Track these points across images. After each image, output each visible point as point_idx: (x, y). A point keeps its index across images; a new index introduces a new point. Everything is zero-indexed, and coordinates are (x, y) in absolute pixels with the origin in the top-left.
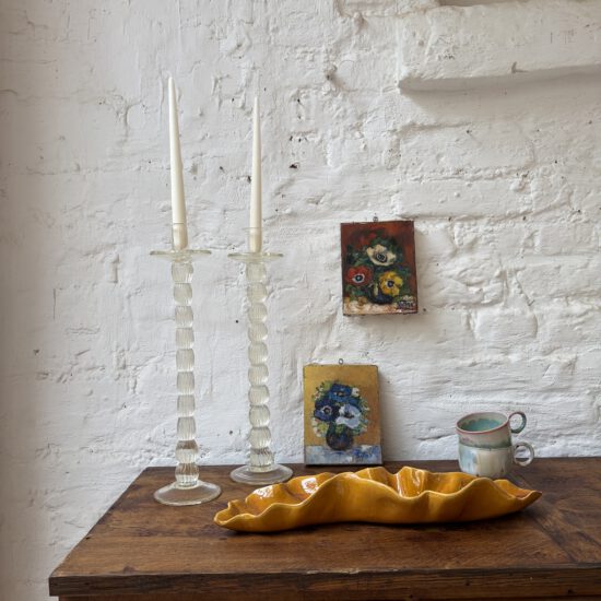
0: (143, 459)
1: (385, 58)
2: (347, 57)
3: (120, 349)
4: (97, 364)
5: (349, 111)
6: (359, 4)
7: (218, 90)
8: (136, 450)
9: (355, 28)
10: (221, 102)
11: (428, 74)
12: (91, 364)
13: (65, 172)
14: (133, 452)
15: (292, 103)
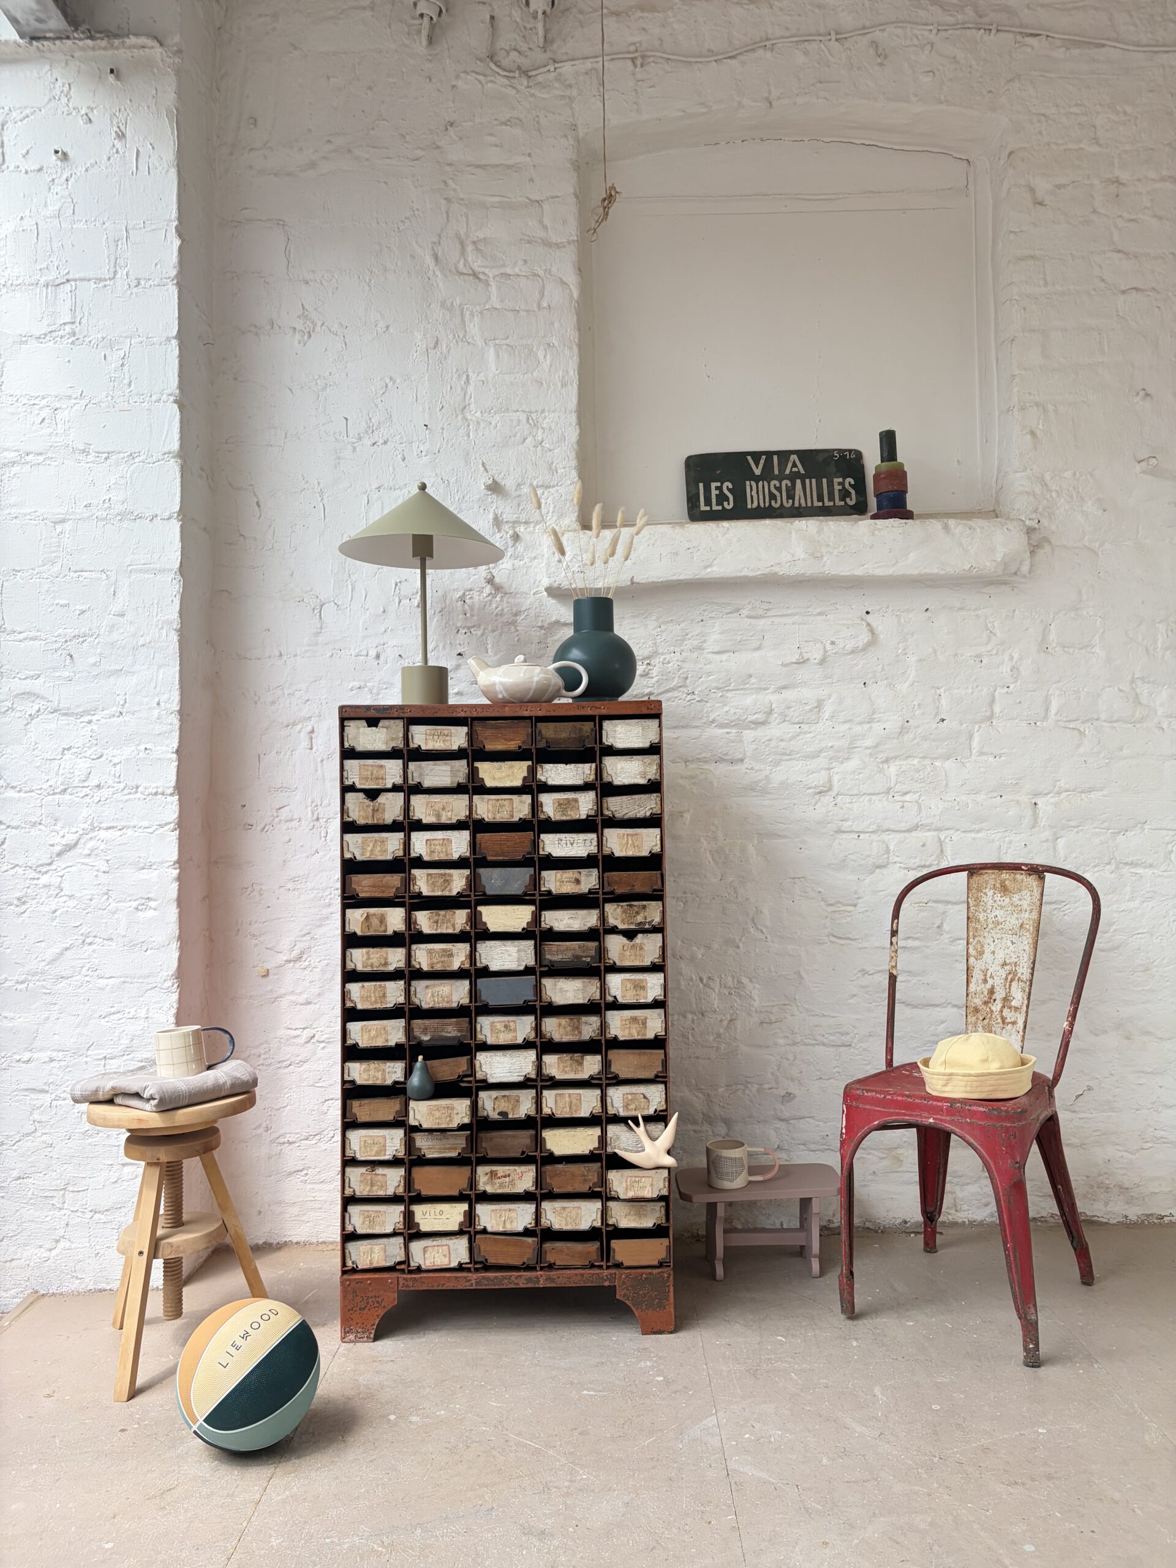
0: (332, 896)
1: (535, 567)
2: (503, 566)
3: (314, 804)
4: (295, 817)
5: (506, 610)
6: (514, 522)
7: (397, 591)
8: (327, 888)
9: (510, 543)
10: (400, 602)
11: (565, 584)
12: (290, 815)
13: (270, 657)
14: (324, 890)
15: (459, 603)
